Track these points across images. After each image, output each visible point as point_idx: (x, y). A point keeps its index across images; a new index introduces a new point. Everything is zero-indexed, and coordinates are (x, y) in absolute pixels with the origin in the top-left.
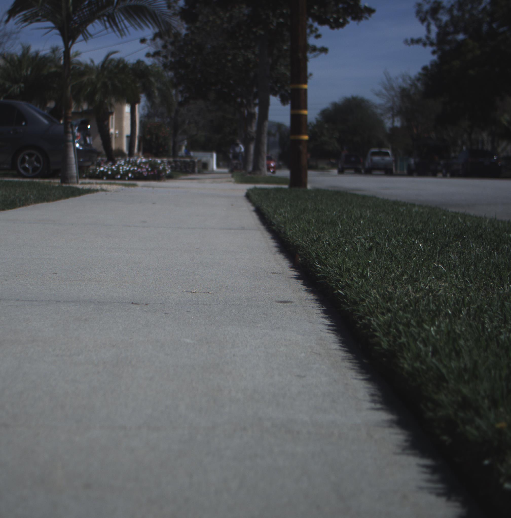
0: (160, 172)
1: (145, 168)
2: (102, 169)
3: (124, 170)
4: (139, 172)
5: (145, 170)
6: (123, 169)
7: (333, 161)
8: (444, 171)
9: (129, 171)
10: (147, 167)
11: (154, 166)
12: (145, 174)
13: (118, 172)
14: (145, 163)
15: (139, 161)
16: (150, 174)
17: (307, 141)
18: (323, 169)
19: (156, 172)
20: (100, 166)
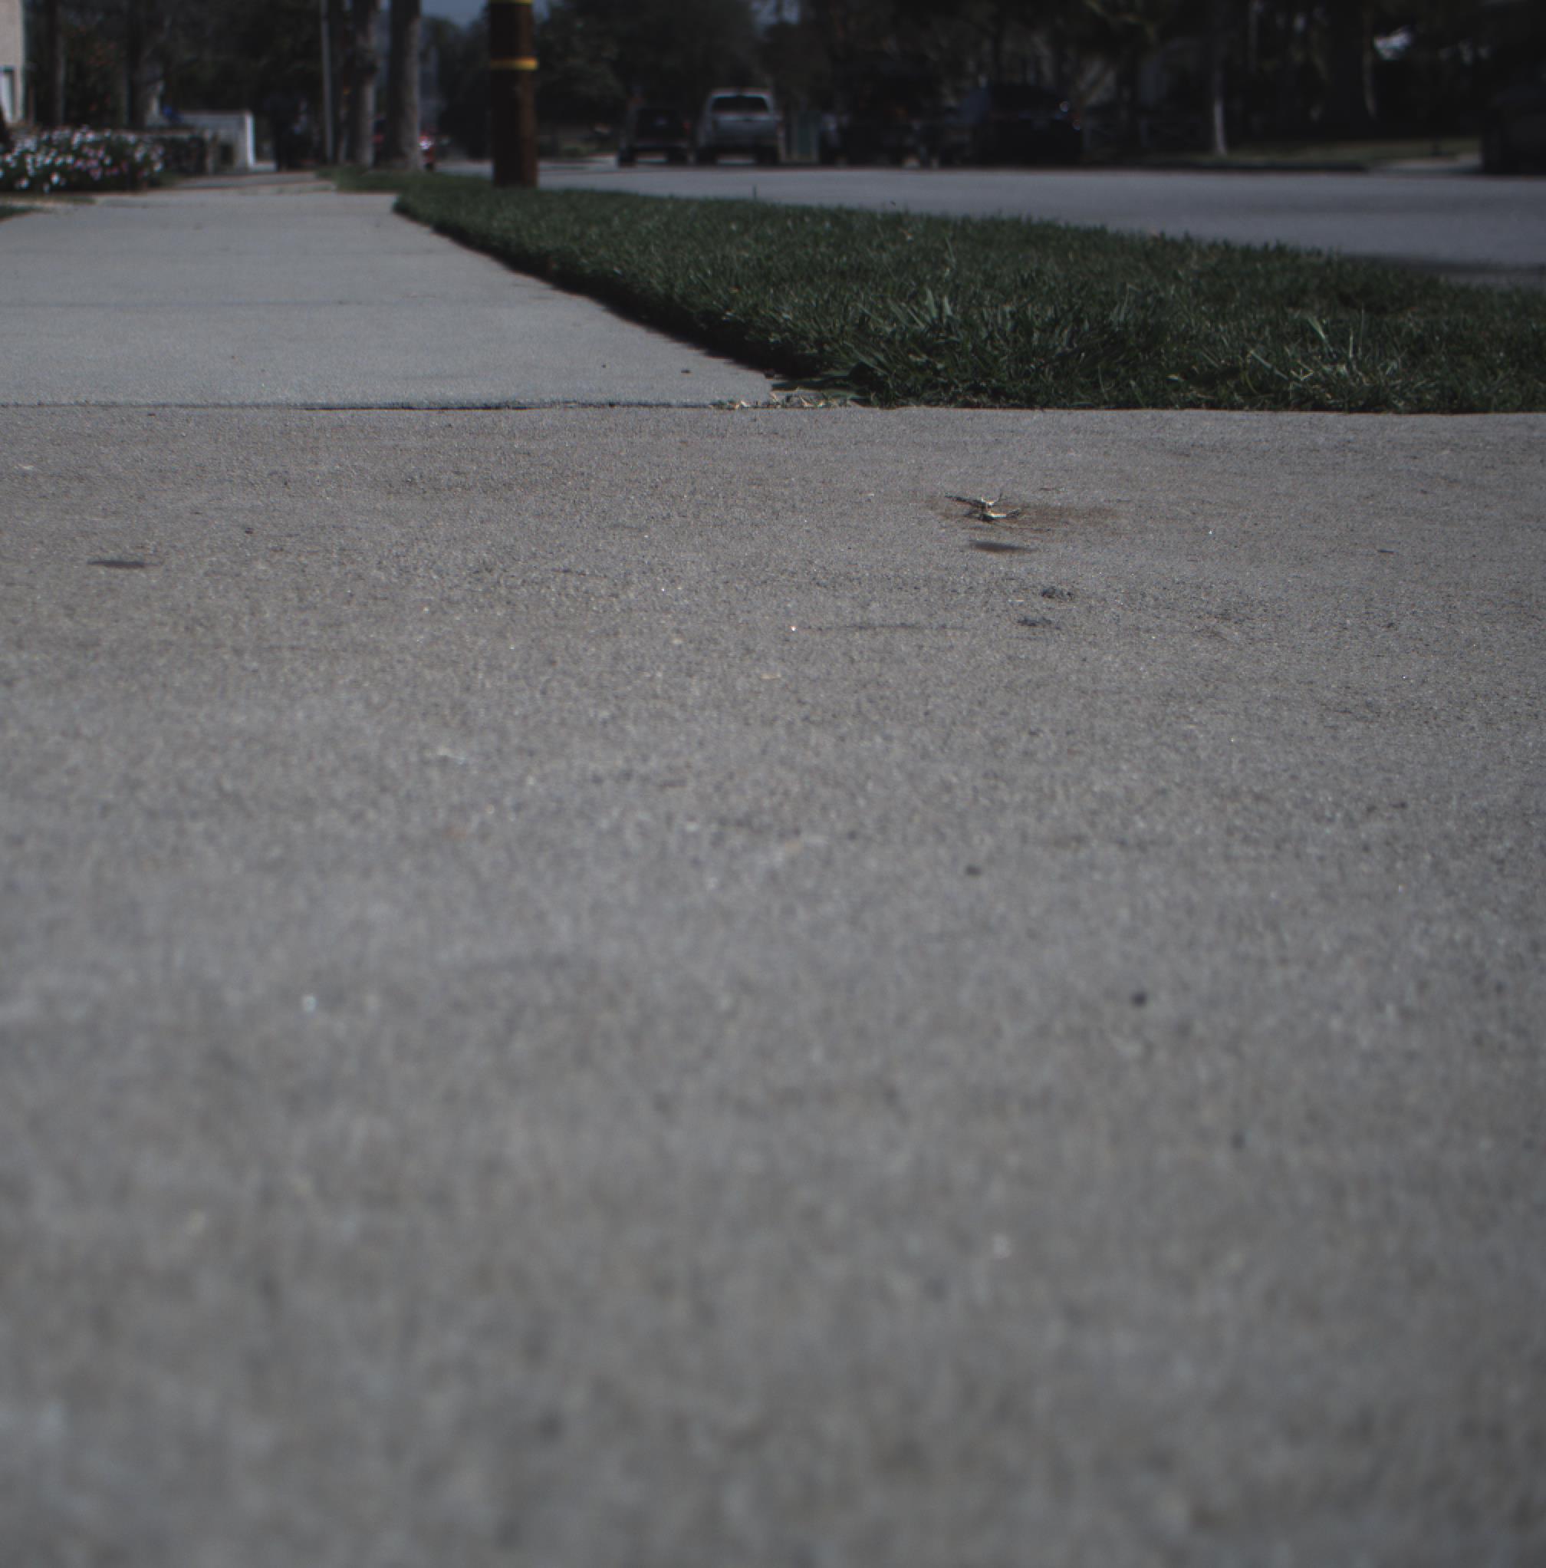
0: (136, 168)
1: (96, 158)
3: (38, 165)
4: (79, 171)
5: (94, 163)
6: (34, 162)
7: (602, 130)
8: (923, 150)
9: (52, 168)
10: (101, 153)
11: (119, 152)
12: (97, 174)
13: (21, 172)
14: (95, 145)
15: (77, 138)
16: (108, 173)
17: (533, 74)
18: (574, 156)
19: (125, 166)
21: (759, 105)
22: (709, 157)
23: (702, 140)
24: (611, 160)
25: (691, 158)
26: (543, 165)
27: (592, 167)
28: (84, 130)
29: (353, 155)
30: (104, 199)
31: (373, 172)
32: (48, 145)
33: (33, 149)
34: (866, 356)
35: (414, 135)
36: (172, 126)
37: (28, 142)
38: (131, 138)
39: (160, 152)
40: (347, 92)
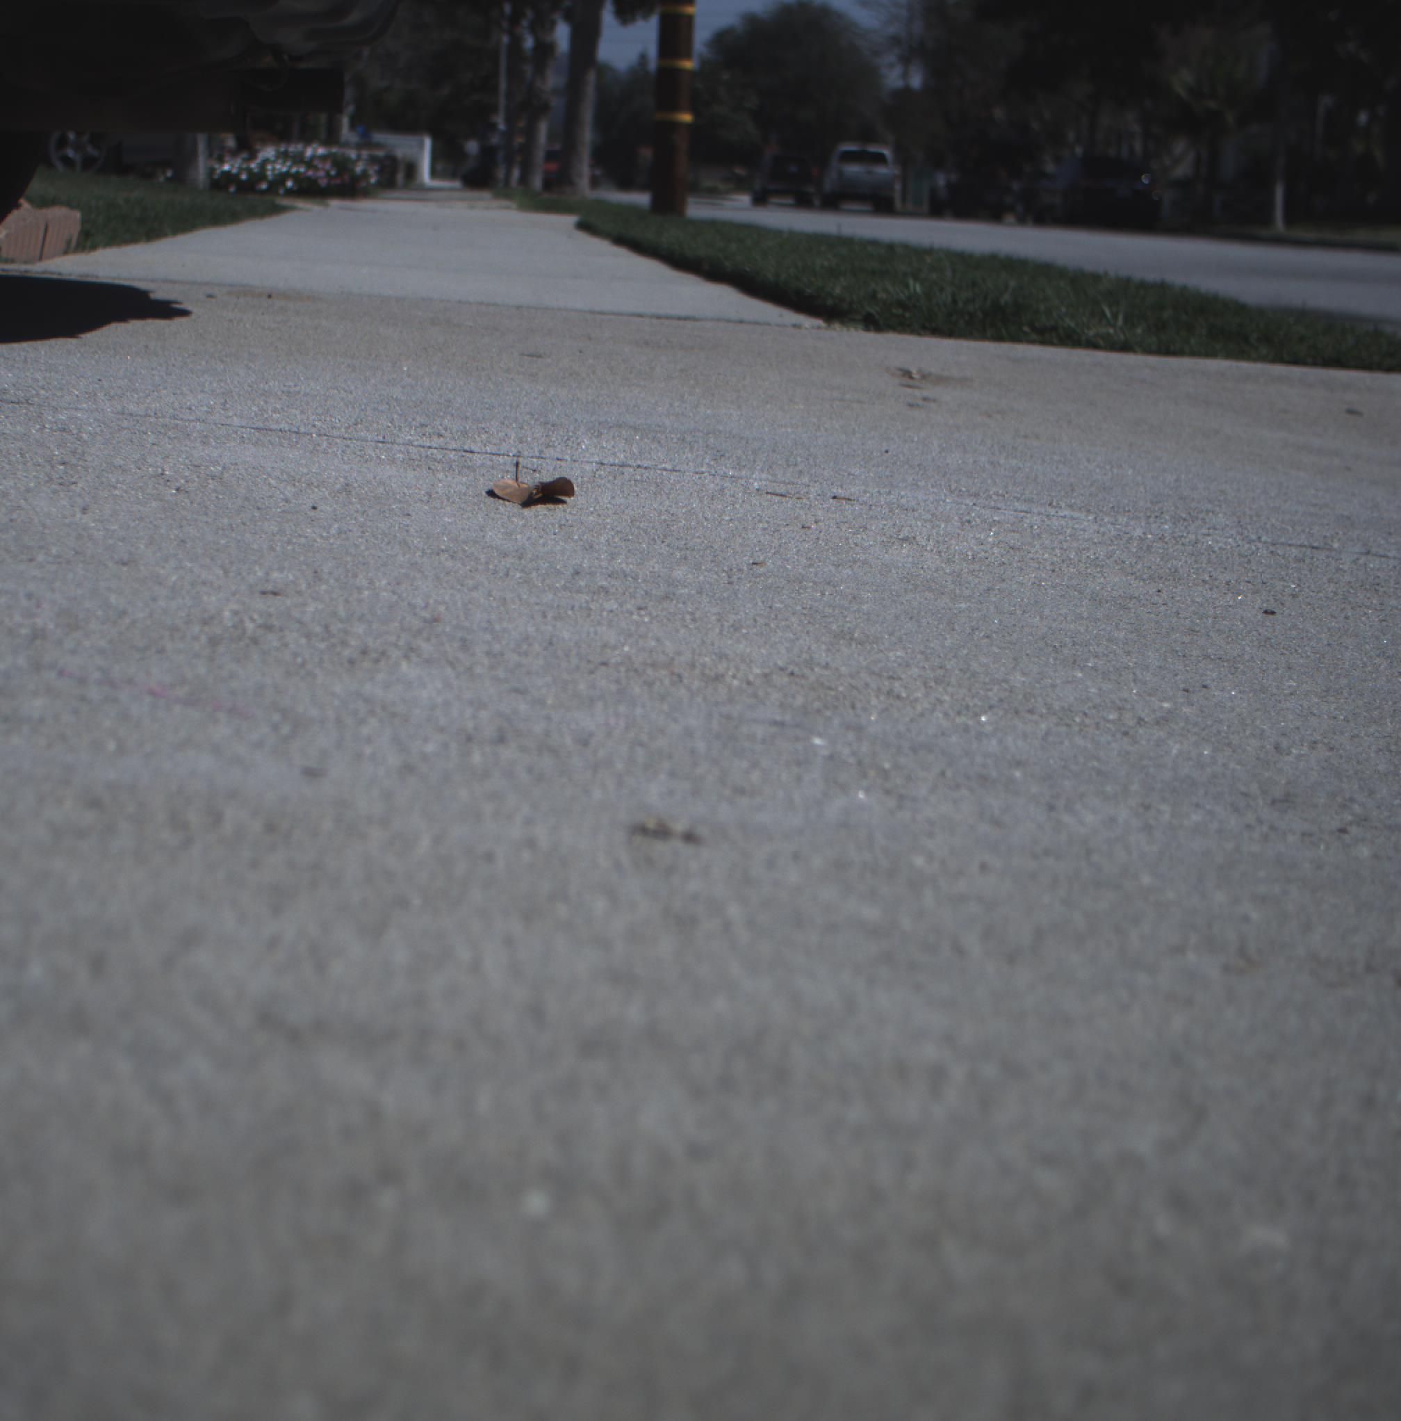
0: (355, 179)
1: (324, 169)
2: (226, 167)
3: (277, 172)
4: (309, 179)
5: (321, 174)
6: (274, 169)
7: (739, 171)
8: (1020, 208)
9: (286, 176)
10: (328, 166)
11: (342, 165)
12: (323, 183)
13: (261, 176)
14: (323, 158)
15: (309, 152)
16: (333, 182)
17: (687, 125)
18: (713, 192)
19: (346, 178)
20: (221, 160)
21: (880, 159)
22: (832, 202)
23: (829, 184)
24: (745, 199)
25: (817, 202)
26: (690, 201)
27: (727, 204)
28: (315, 145)
29: (524, 180)
30: (335, 203)
31: (546, 196)
32: (285, 156)
33: (273, 159)
34: (873, 309)
35: (584, 169)
36: (366, 143)
37: (269, 152)
38: (353, 154)
39: (376, 168)
40: (522, 124)
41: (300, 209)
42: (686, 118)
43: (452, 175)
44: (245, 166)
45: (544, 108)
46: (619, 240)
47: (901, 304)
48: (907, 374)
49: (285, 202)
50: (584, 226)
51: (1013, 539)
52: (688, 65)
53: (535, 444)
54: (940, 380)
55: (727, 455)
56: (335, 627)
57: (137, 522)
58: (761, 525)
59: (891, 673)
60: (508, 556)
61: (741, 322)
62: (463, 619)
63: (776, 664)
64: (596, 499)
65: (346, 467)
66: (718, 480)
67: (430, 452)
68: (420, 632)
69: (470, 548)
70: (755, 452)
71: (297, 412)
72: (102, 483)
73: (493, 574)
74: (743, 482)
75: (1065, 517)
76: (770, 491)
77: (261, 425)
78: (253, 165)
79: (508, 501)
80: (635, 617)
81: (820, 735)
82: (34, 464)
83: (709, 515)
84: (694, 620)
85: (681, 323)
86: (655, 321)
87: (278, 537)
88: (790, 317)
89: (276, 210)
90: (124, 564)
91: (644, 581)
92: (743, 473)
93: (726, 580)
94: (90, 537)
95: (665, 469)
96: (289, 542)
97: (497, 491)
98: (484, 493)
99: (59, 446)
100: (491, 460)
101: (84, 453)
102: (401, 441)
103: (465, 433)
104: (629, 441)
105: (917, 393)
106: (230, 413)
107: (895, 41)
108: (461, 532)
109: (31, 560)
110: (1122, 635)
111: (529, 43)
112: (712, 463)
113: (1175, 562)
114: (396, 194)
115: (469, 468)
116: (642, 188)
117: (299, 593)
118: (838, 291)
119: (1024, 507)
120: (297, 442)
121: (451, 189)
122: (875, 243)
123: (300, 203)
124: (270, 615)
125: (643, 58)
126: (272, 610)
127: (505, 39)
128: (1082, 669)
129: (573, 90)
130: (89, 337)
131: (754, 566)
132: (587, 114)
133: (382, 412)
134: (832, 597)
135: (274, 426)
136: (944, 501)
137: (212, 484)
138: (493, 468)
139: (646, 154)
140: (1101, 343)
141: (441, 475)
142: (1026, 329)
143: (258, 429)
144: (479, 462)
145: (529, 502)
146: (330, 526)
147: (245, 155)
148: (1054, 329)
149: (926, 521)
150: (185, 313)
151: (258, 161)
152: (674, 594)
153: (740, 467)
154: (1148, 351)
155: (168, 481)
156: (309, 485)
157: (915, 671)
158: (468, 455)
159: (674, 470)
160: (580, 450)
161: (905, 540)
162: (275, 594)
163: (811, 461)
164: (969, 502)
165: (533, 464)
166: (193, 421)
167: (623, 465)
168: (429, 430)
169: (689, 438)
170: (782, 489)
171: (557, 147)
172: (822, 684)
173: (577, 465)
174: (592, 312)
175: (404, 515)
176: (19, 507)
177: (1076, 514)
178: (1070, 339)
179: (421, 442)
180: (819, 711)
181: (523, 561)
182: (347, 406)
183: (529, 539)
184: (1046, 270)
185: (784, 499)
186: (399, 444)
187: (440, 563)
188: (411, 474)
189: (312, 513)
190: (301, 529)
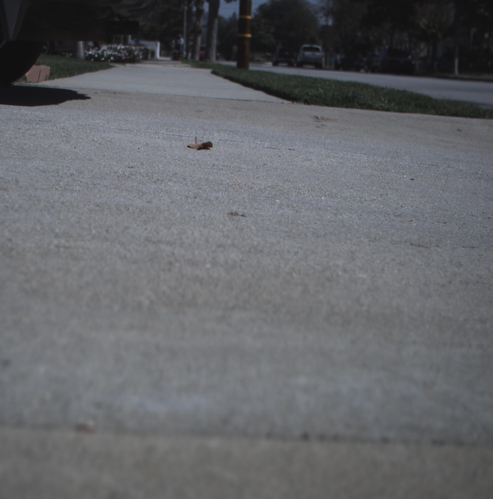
0: (135, 57)
2: (90, 53)
3: (108, 54)
4: (119, 57)
5: (123, 55)
6: (107, 53)
7: (268, 54)
8: (366, 67)
9: (111, 55)
10: (125, 52)
11: (130, 52)
12: (124, 58)
13: (102, 56)
14: (124, 49)
15: (119, 47)
16: (127, 58)
17: (250, 39)
18: (259, 62)
19: (132, 56)
20: (89, 50)
21: (317, 50)
22: (300, 65)
23: (299, 59)
24: (270, 64)
25: (295, 65)
26: (250, 64)
27: (264, 65)
28: (121, 45)
29: (193, 57)
30: (128, 65)
31: (201, 63)
32: (110, 49)
33: (106, 50)
34: (307, 98)
35: (214, 53)
36: (137, 44)
37: (104, 47)
38: (134, 48)
39: (142, 53)
40: (192, 38)
41: (117, 67)
42: (249, 36)
43: (167, 55)
44: (97, 52)
45: (200, 32)
46: (226, 77)
47: (316, 96)
48: (317, 118)
49: (112, 64)
50: (214, 73)
51: (341, 161)
52: (249, 17)
53: (201, 135)
54: (328, 120)
55: (258, 138)
56: (150, 175)
57: (90, 151)
58: (267, 156)
59: (299, 188)
60: (194, 161)
61: (265, 102)
62: (183, 174)
63: (268, 186)
64: (219, 148)
65: (146, 139)
66: (255, 144)
67: (170, 136)
68: (172, 176)
69: (184, 159)
70: (267, 138)
71: (130, 125)
72: (78, 142)
73: (191, 165)
74: (263, 145)
75: (358, 156)
76: (270, 147)
77: (119, 128)
78: (99, 52)
79: (194, 148)
80: (230, 175)
81: (278, 200)
82: (57, 137)
83: (252, 153)
84: (246, 176)
85: (246, 102)
86: (237, 102)
87: (130, 155)
88: (280, 100)
89: (109, 67)
90: (90, 160)
91: (233, 167)
92: (263, 143)
93: (256, 168)
94: (78, 154)
95: (239, 141)
96: (133, 156)
97: (190, 146)
98: (186, 146)
99: (63, 133)
100: (188, 138)
101: (70, 134)
102: (161, 133)
103: (180, 131)
104: (229, 134)
105: (320, 123)
106: (110, 125)
107: (323, 9)
108: (181, 155)
109: (64, 159)
110: (367, 183)
111: (194, 9)
112: (253, 140)
113: (388, 167)
114: (148, 62)
115: (182, 140)
116: (234, 60)
117: (138, 168)
118: (296, 92)
119: (346, 153)
120: (131, 133)
121: (167, 61)
122: (310, 78)
123: (117, 65)
124: (132, 172)
125: (234, 14)
126: (132, 171)
127: (186, 8)
128: (353, 190)
129: (210, 26)
130: (61, 104)
131: (264, 165)
132: (215, 35)
133: (154, 126)
134: (285, 173)
135: (123, 129)
136: (322, 151)
137: (109, 143)
138: (189, 140)
139: (235, 48)
140: (380, 108)
141: (174, 142)
142: (356, 104)
143: (119, 129)
144: (184, 139)
145: (200, 148)
146: (144, 153)
147: (96, 48)
148: (365, 104)
149: (316, 156)
150: (89, 98)
151: (101, 50)
152: (241, 170)
153: (261, 141)
154: (395, 111)
155: (96, 141)
156: (136, 143)
157: (306, 188)
158: (181, 137)
159: (242, 142)
160: (214, 136)
161: (308, 160)
162: (132, 167)
163: (284, 140)
164: (330, 151)
165: (200, 140)
166: (99, 127)
167: (227, 140)
168: (169, 130)
169: (247, 134)
170: (274, 147)
171: (204, 46)
172: (280, 190)
173: (213, 140)
174: (217, 98)
175: (164, 151)
176: (57, 147)
177: (362, 155)
178: (370, 107)
179: (167, 133)
180: (278, 195)
181: (199, 162)
182: (144, 124)
183: (200, 157)
184: (366, 86)
185: (274, 150)
186: (160, 134)
187: (176, 162)
188: (165, 142)
189: (138, 150)
190: (136, 154)
